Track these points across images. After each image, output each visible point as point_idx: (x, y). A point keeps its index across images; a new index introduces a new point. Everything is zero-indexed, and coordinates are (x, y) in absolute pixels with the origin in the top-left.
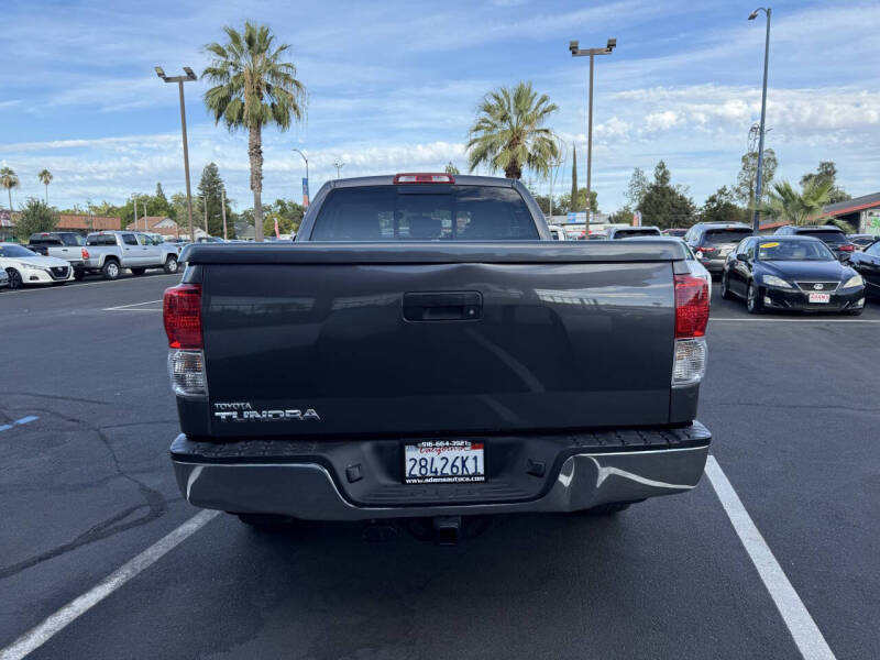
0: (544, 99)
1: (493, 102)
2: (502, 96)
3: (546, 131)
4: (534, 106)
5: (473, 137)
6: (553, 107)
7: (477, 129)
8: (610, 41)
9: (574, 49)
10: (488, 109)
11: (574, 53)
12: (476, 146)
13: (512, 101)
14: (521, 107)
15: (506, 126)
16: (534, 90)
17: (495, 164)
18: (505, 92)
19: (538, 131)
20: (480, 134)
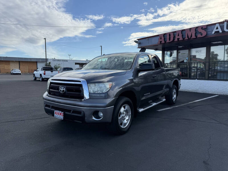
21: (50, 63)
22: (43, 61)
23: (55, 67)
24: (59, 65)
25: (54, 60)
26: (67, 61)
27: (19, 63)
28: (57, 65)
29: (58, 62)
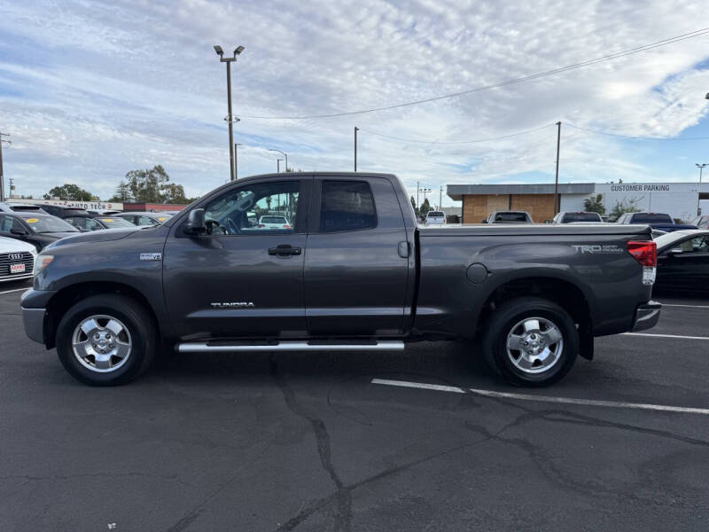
21: (600, 197)
22: (579, 191)
23: (617, 210)
24: (632, 202)
25: (619, 187)
26: (664, 187)
27: (510, 200)
28: (624, 205)
29: (631, 194)
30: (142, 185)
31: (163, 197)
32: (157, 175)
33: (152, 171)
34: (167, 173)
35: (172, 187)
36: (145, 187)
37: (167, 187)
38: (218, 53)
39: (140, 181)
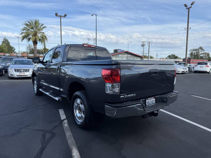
0: (42, 25)
1: (28, 23)
2: (31, 22)
3: (43, 33)
4: (40, 26)
5: (22, 32)
6: (45, 27)
7: (24, 30)
8: (65, 14)
9: (56, 14)
10: (27, 25)
11: (56, 16)
12: (23, 34)
13: (34, 24)
14: (37, 25)
15: (33, 30)
16: (39, 22)
17: (29, 39)
18: (32, 22)
19: (42, 33)
20: (25, 31)
30: (194, 53)
31: (201, 57)
32: (200, 50)
33: (198, 49)
34: (204, 49)
35: (205, 53)
36: (195, 54)
37: (203, 54)
38: (185, 6)
39: (194, 52)
